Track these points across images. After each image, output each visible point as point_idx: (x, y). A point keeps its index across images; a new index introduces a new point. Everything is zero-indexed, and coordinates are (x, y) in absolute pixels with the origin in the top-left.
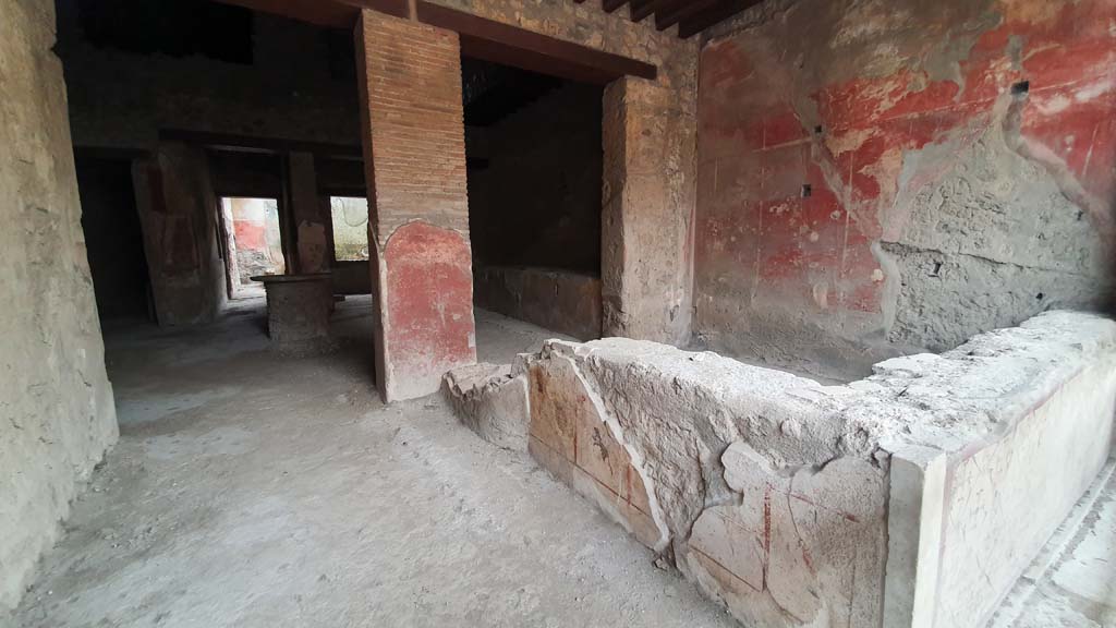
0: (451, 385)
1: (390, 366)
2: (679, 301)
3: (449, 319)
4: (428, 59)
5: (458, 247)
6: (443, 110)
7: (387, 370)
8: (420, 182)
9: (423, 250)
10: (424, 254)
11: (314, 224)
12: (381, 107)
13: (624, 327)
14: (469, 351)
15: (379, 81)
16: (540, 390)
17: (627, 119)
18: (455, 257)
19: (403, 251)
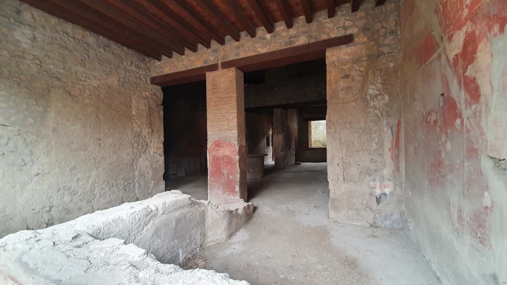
2: (387, 190)
3: (228, 177)
4: (225, 81)
5: (232, 149)
6: (231, 97)
8: (220, 125)
9: (219, 150)
10: (220, 152)
11: (279, 135)
12: (209, 102)
14: (236, 192)
15: (209, 94)
18: (231, 153)
19: (214, 150)
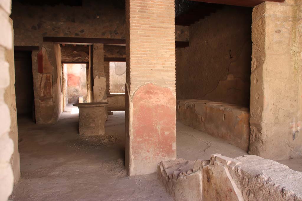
0: (162, 169)
1: (132, 157)
2: (299, 128)
3: (163, 134)
4: (159, 5)
5: (170, 96)
7: (130, 159)
9: (151, 98)
12: (135, 29)
13: (263, 143)
14: (173, 151)
15: (135, 17)
16: (208, 181)
17: (266, 24)
18: (167, 101)
19: (142, 99)
